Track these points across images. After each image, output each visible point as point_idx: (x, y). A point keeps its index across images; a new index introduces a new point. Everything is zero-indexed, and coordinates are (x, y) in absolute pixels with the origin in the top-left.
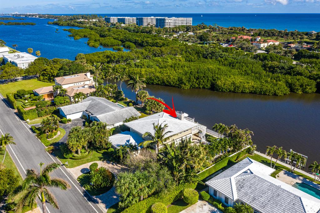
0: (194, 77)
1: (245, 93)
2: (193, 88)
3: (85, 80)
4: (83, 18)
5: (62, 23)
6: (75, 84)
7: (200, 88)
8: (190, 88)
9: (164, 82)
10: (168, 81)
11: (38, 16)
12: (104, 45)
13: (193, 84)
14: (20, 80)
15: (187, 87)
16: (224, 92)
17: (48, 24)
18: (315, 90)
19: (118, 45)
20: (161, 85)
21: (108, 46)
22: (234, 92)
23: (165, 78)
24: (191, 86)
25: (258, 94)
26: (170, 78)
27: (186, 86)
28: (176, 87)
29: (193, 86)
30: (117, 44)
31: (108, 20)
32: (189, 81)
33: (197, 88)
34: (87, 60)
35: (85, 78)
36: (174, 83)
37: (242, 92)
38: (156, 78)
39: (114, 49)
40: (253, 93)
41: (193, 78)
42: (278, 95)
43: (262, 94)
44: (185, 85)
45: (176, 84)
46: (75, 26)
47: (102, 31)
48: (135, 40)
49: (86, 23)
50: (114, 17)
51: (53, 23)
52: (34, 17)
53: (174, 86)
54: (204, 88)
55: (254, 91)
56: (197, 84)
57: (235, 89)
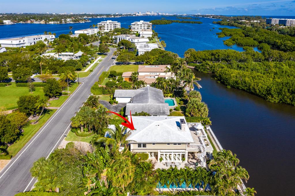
0: (289, 90)
2: (283, 103)
3: (162, 71)
4: (246, 19)
5: (223, 23)
6: (151, 73)
8: (279, 102)
9: (250, 89)
10: (254, 89)
11: (212, 17)
12: (238, 45)
13: (283, 98)
14: (132, 64)
15: (275, 99)
17: (213, 23)
19: (254, 45)
20: (246, 91)
21: (242, 45)
23: (252, 85)
24: (281, 100)
26: (257, 86)
27: (273, 99)
28: (262, 97)
29: (283, 101)
30: (252, 45)
31: (269, 22)
32: (279, 93)
33: (289, 104)
34: (191, 55)
35: (162, 70)
36: (260, 91)
38: (243, 83)
39: (244, 49)
41: (286, 90)
44: (272, 97)
45: (262, 94)
46: (234, 26)
47: (248, 31)
48: (275, 42)
49: (245, 23)
50: (277, 19)
51: (217, 23)
52: (209, 17)
53: (260, 96)
56: (290, 99)
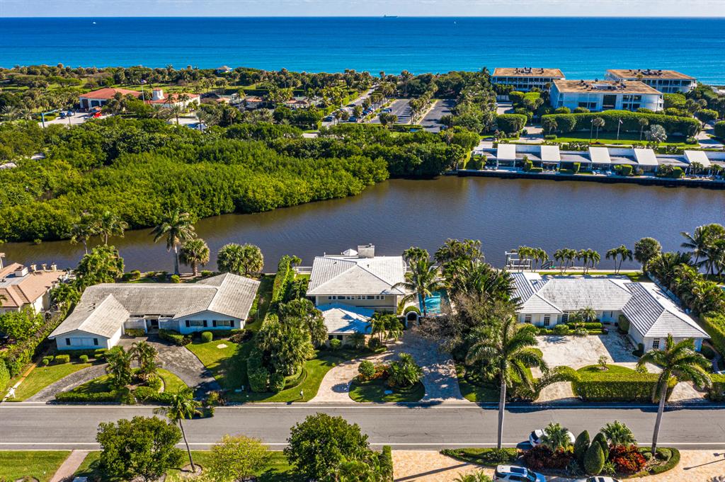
1: (304, 203)
7: (215, 215)
16: (270, 210)
18: (387, 174)
22: (286, 206)
25: (325, 200)
37: (300, 204)
40: (316, 201)
42: (354, 195)
43: (330, 199)
54: (223, 212)
55: (318, 196)
57: (285, 199)
